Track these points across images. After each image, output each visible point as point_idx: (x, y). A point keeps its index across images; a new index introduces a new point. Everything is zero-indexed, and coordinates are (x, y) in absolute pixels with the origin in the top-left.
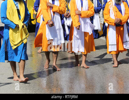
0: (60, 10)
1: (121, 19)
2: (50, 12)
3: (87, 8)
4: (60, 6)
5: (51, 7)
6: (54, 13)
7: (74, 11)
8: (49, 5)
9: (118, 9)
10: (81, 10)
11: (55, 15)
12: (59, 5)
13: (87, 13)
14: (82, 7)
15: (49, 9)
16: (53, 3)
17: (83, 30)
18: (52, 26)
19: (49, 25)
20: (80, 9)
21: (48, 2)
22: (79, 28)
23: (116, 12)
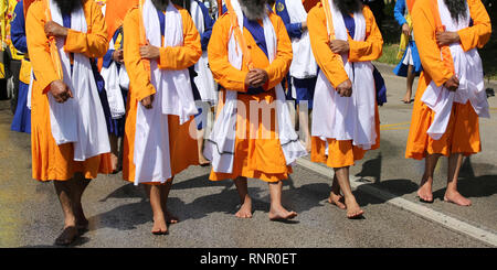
0: (90, 44)
1: (268, 70)
2: (56, 53)
3: (179, 38)
4: (90, 31)
5: (61, 38)
6: (71, 55)
7: (135, 49)
8: (53, 29)
9: (255, 39)
10: (158, 45)
11: (75, 63)
12: (85, 30)
13: (178, 54)
14: (163, 33)
15: (54, 42)
16: (68, 24)
17: (165, 110)
18: (65, 100)
19: (55, 97)
20: (156, 42)
21: (48, 20)
22: (150, 103)
23: (249, 47)
